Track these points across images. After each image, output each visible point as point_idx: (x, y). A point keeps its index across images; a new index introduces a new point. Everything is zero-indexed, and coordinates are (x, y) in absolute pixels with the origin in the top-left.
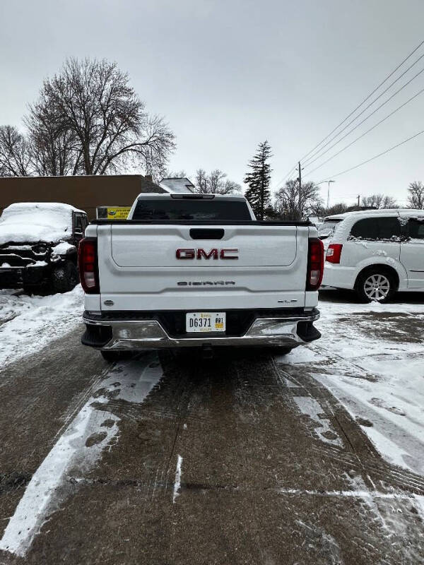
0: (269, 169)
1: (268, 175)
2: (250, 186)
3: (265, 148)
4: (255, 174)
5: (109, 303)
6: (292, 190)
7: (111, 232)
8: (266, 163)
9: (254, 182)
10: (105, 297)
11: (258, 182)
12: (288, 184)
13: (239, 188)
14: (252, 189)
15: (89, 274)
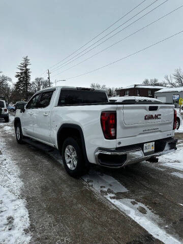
0: (30, 71)
1: (29, 74)
2: (19, 79)
3: (26, 60)
4: (22, 73)
5: (120, 143)
6: (39, 83)
7: (123, 108)
8: (27, 67)
9: (21, 78)
10: (118, 140)
11: (23, 78)
12: (36, 79)
13: (10, 80)
14: (20, 81)
15: (112, 129)
